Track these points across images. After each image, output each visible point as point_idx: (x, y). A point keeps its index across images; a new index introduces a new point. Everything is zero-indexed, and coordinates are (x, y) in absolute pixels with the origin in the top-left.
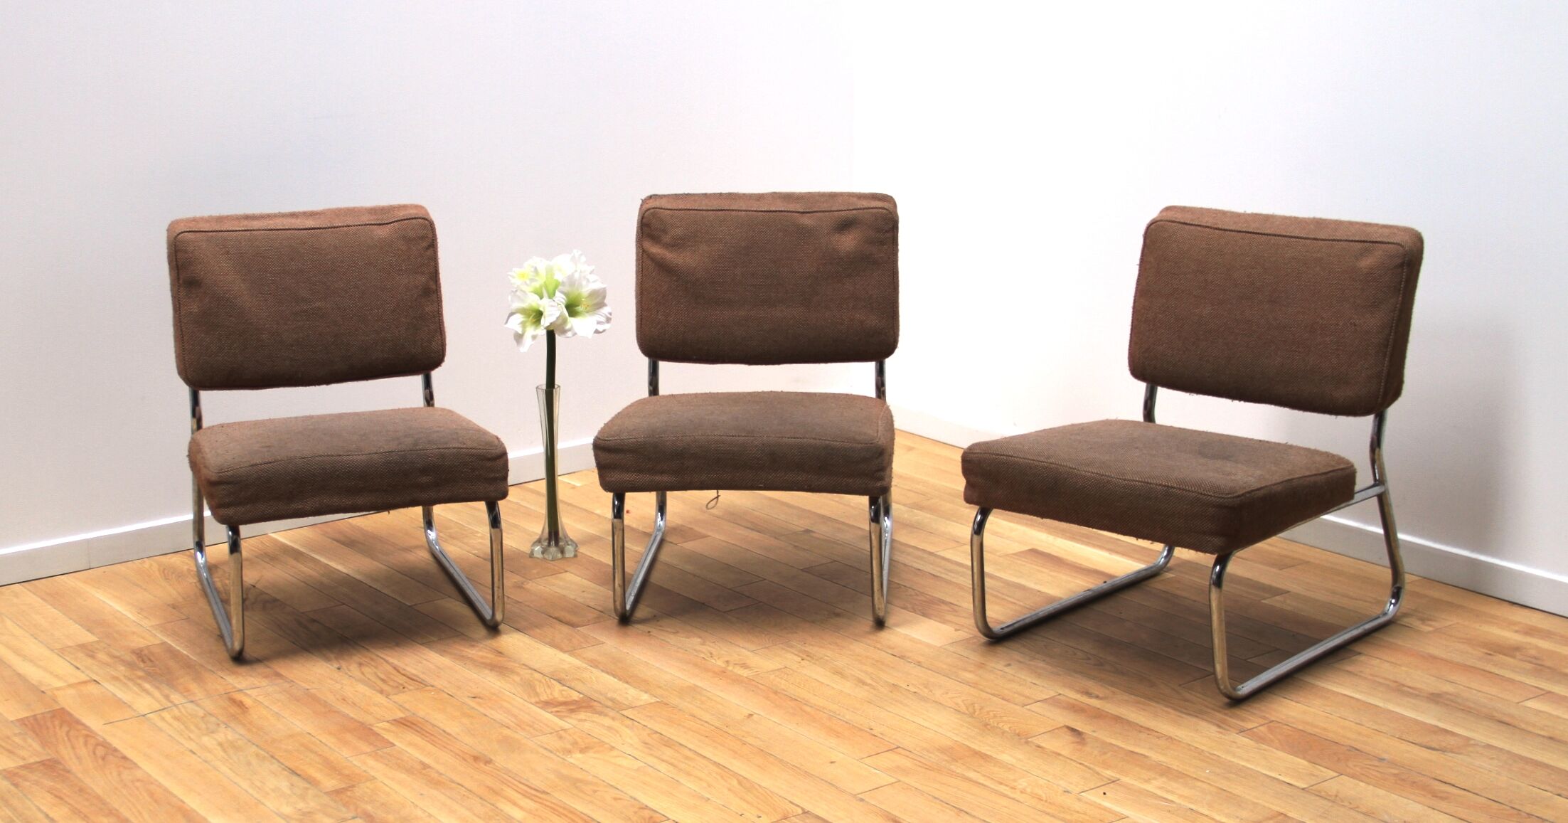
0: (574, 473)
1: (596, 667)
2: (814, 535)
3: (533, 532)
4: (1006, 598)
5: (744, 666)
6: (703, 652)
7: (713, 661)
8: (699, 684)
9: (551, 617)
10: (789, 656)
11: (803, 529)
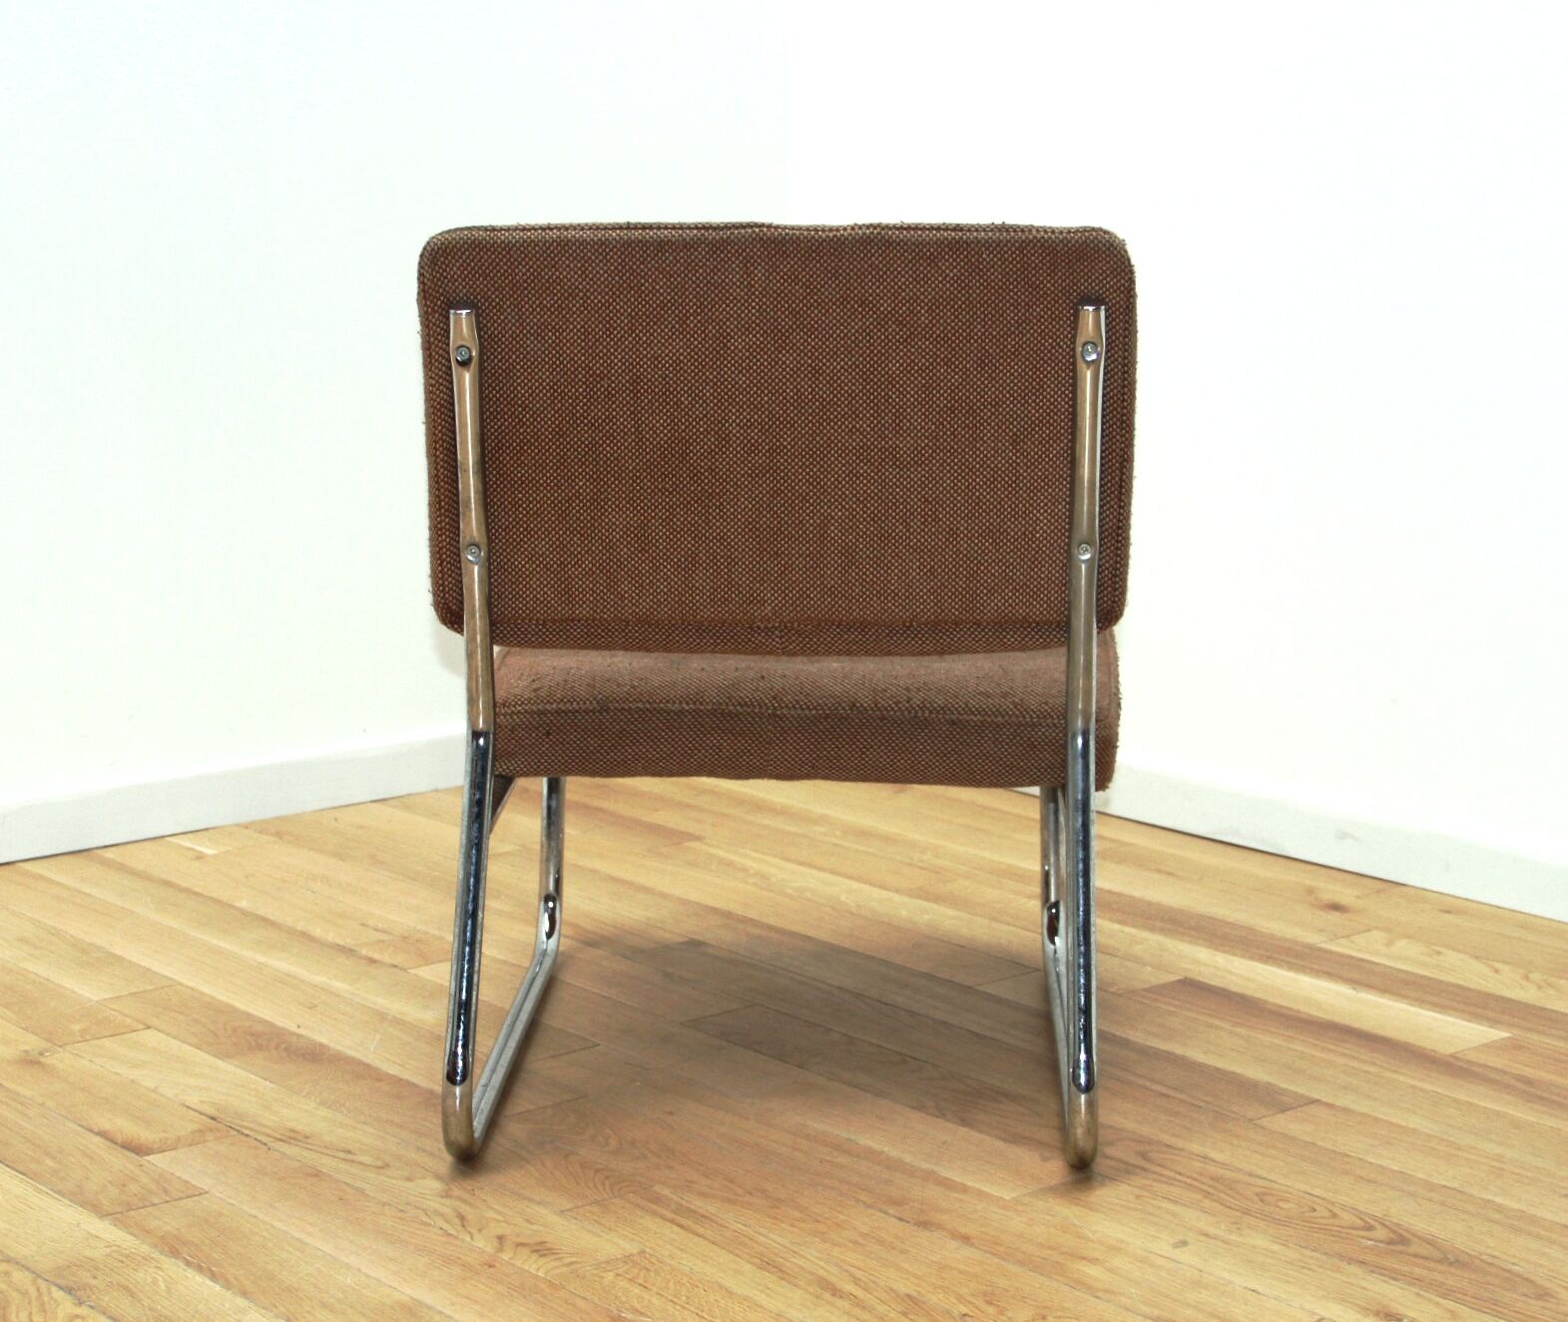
0: (207, 829)
1: (174, 1253)
2: (711, 951)
3: (90, 944)
5: (541, 1249)
7: (468, 1238)
8: (427, 1298)
9: (92, 1131)
10: (649, 1222)
11: (686, 939)
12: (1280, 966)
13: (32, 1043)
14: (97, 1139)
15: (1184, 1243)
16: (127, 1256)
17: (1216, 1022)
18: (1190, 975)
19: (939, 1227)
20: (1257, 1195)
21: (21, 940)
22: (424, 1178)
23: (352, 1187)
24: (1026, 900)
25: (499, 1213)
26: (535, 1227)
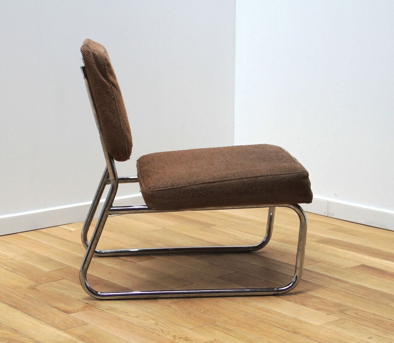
0: (71, 223)
3: (43, 256)
4: (355, 294)
5: (186, 339)
6: (157, 330)
7: (165, 336)
9: (53, 307)
10: (217, 332)
12: (390, 261)
13: (32, 283)
14: (55, 309)
15: (371, 338)
16: (69, 341)
17: (373, 277)
18: (364, 264)
19: (299, 333)
20: (391, 324)
21: (24, 255)
22: (150, 320)
23: (130, 322)
24: (312, 242)
25: (173, 329)
26: (183, 333)
